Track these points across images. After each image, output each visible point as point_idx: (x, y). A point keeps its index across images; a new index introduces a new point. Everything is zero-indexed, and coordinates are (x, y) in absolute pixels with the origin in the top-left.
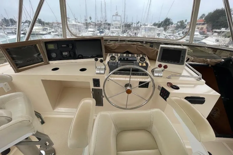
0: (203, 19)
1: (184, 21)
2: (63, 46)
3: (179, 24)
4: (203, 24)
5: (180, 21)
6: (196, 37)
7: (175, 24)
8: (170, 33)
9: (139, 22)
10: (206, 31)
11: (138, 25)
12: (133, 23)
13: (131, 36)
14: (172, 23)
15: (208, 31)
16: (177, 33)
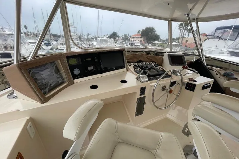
0: (140, 34)
1: (127, 35)
2: (87, 59)
3: (124, 37)
4: (141, 38)
5: (124, 35)
6: (139, 47)
7: (121, 37)
8: (120, 44)
9: (89, 34)
10: (144, 43)
11: (88, 37)
12: (83, 35)
13: (85, 47)
14: (119, 36)
15: (145, 43)
16: (126, 45)
